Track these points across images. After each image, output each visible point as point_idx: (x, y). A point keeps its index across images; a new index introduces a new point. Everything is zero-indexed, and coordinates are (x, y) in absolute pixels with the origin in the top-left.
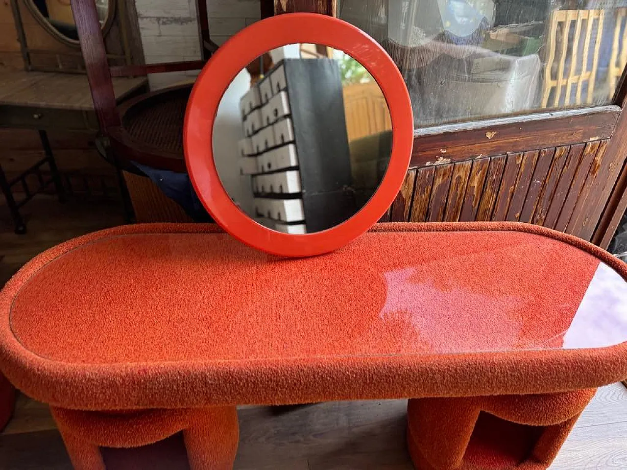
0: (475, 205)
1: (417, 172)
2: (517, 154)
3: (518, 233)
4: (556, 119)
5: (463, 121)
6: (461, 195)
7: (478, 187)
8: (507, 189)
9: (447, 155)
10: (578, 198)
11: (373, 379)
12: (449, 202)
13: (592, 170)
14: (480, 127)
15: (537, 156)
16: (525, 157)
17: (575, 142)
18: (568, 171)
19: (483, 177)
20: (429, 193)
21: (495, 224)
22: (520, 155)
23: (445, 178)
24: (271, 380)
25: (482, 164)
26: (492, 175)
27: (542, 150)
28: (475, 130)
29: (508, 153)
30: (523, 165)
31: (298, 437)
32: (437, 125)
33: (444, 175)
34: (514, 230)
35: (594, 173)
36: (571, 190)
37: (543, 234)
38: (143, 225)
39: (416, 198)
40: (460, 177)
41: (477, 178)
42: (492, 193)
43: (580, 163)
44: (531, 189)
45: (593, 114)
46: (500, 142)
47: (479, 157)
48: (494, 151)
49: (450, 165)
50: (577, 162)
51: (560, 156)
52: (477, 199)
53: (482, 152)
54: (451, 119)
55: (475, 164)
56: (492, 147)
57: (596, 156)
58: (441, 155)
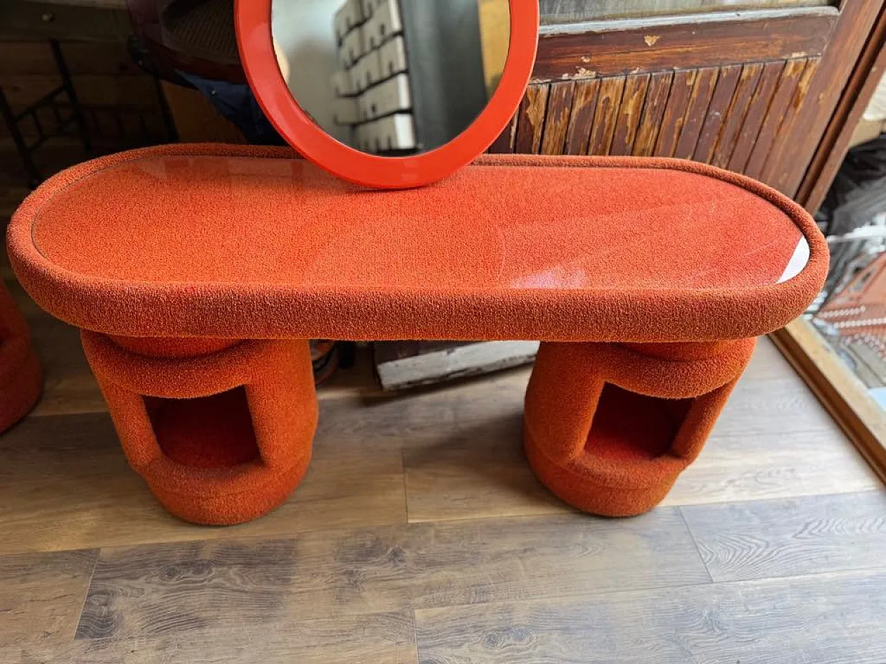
0: (629, 141)
1: (550, 86)
2: (688, 71)
3: (674, 173)
4: (743, 22)
5: (614, 17)
6: (610, 125)
7: (633, 116)
8: (673, 122)
9: (592, 65)
10: (774, 141)
11: (459, 311)
12: (594, 135)
13: (794, 101)
14: (635, 28)
15: (715, 77)
16: (700, 76)
17: (771, 58)
18: (761, 100)
19: (640, 103)
20: (566, 119)
21: (646, 159)
22: (691, 73)
23: (589, 99)
24: (341, 306)
25: (640, 81)
26: (653, 100)
27: (723, 68)
28: (629, 31)
29: (675, 68)
30: (696, 87)
31: (394, 430)
32: (578, 22)
33: (587, 94)
34: (670, 168)
35: (796, 106)
36: (763, 129)
37: (706, 174)
38: (190, 145)
39: (548, 126)
40: (608, 99)
41: (632, 103)
42: (653, 126)
43: (777, 88)
44: (707, 124)
45: (797, 17)
46: (663, 51)
47: (635, 72)
48: (656, 64)
49: (595, 81)
50: (773, 88)
51: (749, 78)
52: (631, 135)
53: (639, 64)
54: (597, 15)
55: (629, 81)
56: (653, 59)
57: (800, 80)
58: (583, 65)
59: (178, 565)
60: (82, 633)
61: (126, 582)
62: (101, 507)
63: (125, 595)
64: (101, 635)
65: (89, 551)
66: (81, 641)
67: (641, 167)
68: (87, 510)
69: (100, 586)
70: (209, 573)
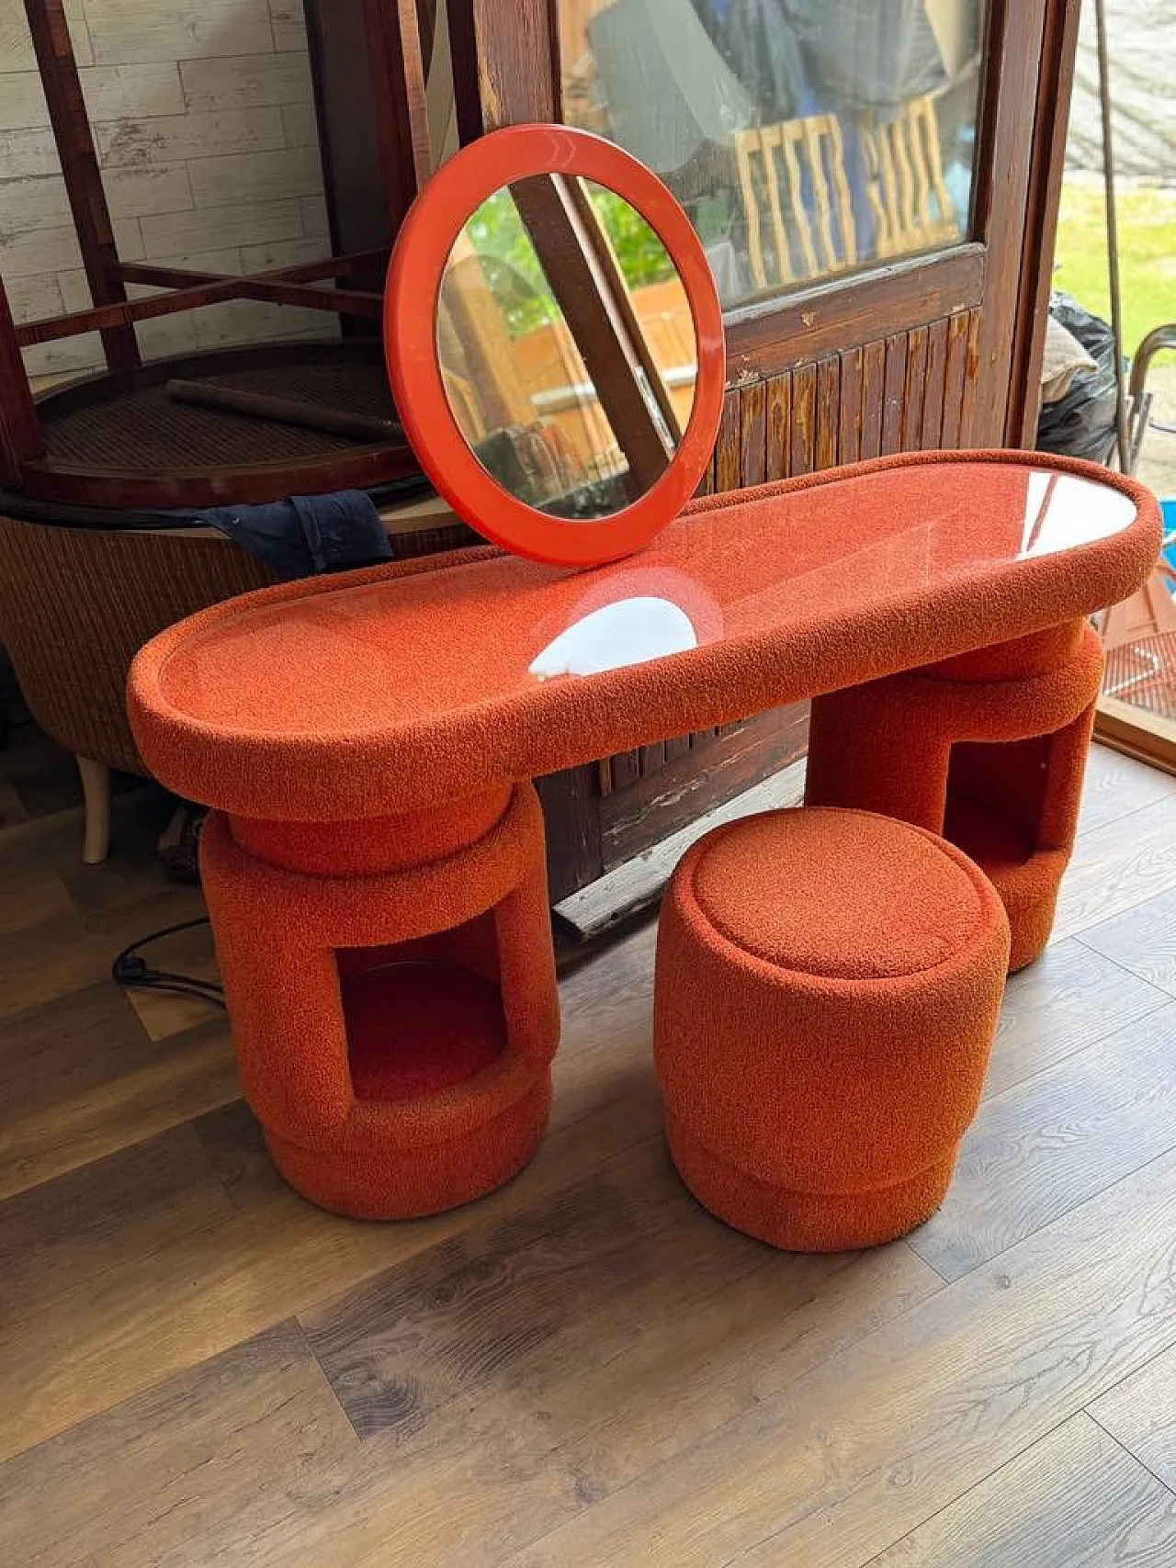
2: (854, 351)
3: (909, 470)
4: (898, 276)
5: (765, 298)
6: (785, 442)
7: (807, 426)
8: (851, 422)
9: (753, 365)
13: (968, 369)
14: (791, 305)
15: (882, 352)
16: (867, 355)
17: (932, 318)
18: (936, 373)
19: (811, 404)
20: (738, 445)
21: (866, 463)
22: (858, 352)
23: (758, 410)
25: (807, 377)
26: (825, 399)
27: (888, 339)
28: (785, 311)
29: (840, 350)
30: (866, 371)
33: (754, 406)
34: (899, 466)
35: (972, 375)
40: (778, 407)
41: (803, 405)
42: (830, 436)
43: (947, 359)
44: (886, 419)
45: (947, 260)
46: (824, 330)
47: (798, 364)
48: (820, 349)
49: (759, 385)
50: (944, 355)
51: (917, 347)
52: (809, 449)
53: (801, 354)
55: (796, 377)
56: (815, 342)
57: (968, 340)
58: (744, 365)
59: (443, 1281)
60: (365, 1427)
61: (379, 1337)
62: (241, 1268)
63: (393, 1353)
64: (402, 1415)
65: (278, 1327)
66: (374, 1438)
67: (866, 473)
68: (220, 1281)
69: (340, 1360)
70: (504, 1268)
